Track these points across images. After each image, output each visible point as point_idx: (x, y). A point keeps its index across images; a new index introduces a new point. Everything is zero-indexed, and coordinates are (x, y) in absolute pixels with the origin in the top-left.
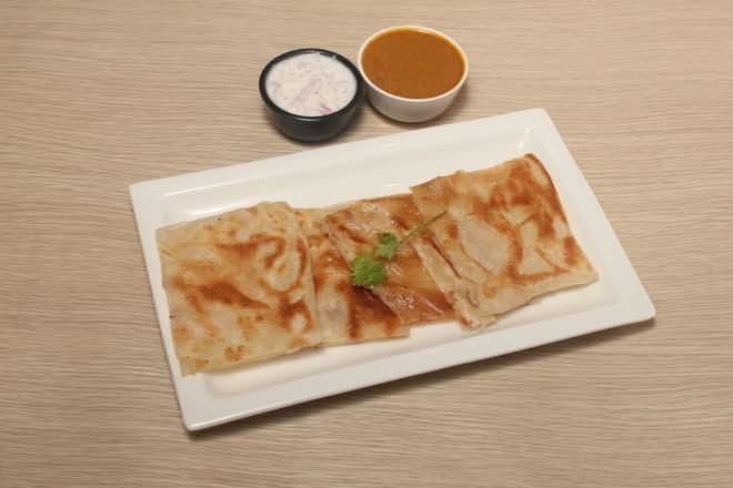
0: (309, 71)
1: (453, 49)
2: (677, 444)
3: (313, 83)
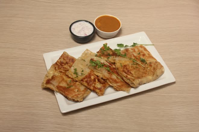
0: (82, 26)
1: (118, 21)
2: (172, 117)
3: (83, 28)
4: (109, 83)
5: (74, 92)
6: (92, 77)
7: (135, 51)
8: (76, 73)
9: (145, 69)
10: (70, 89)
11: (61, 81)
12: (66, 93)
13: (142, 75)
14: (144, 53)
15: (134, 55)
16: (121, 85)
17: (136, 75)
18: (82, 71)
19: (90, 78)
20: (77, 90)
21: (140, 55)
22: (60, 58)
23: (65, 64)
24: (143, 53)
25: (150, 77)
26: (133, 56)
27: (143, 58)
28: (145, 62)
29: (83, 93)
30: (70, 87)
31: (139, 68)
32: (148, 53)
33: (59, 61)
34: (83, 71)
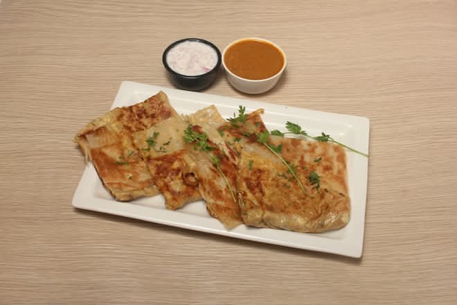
4: (202, 192)
5: (123, 177)
6: (176, 165)
7: (312, 151)
8: (151, 142)
9: (304, 199)
10: (120, 167)
11: (113, 145)
12: (106, 171)
13: (285, 207)
14: (332, 163)
15: (302, 157)
16: (225, 206)
17: (270, 200)
18: (167, 142)
19: (172, 163)
20: (131, 175)
21: (318, 165)
22: (146, 102)
23: (147, 117)
24: (328, 164)
25: (300, 221)
26: (299, 158)
27: (319, 175)
28: (316, 185)
29: (138, 186)
30: (121, 164)
31: (290, 189)
32: (341, 167)
33: (140, 106)
34: (167, 144)
